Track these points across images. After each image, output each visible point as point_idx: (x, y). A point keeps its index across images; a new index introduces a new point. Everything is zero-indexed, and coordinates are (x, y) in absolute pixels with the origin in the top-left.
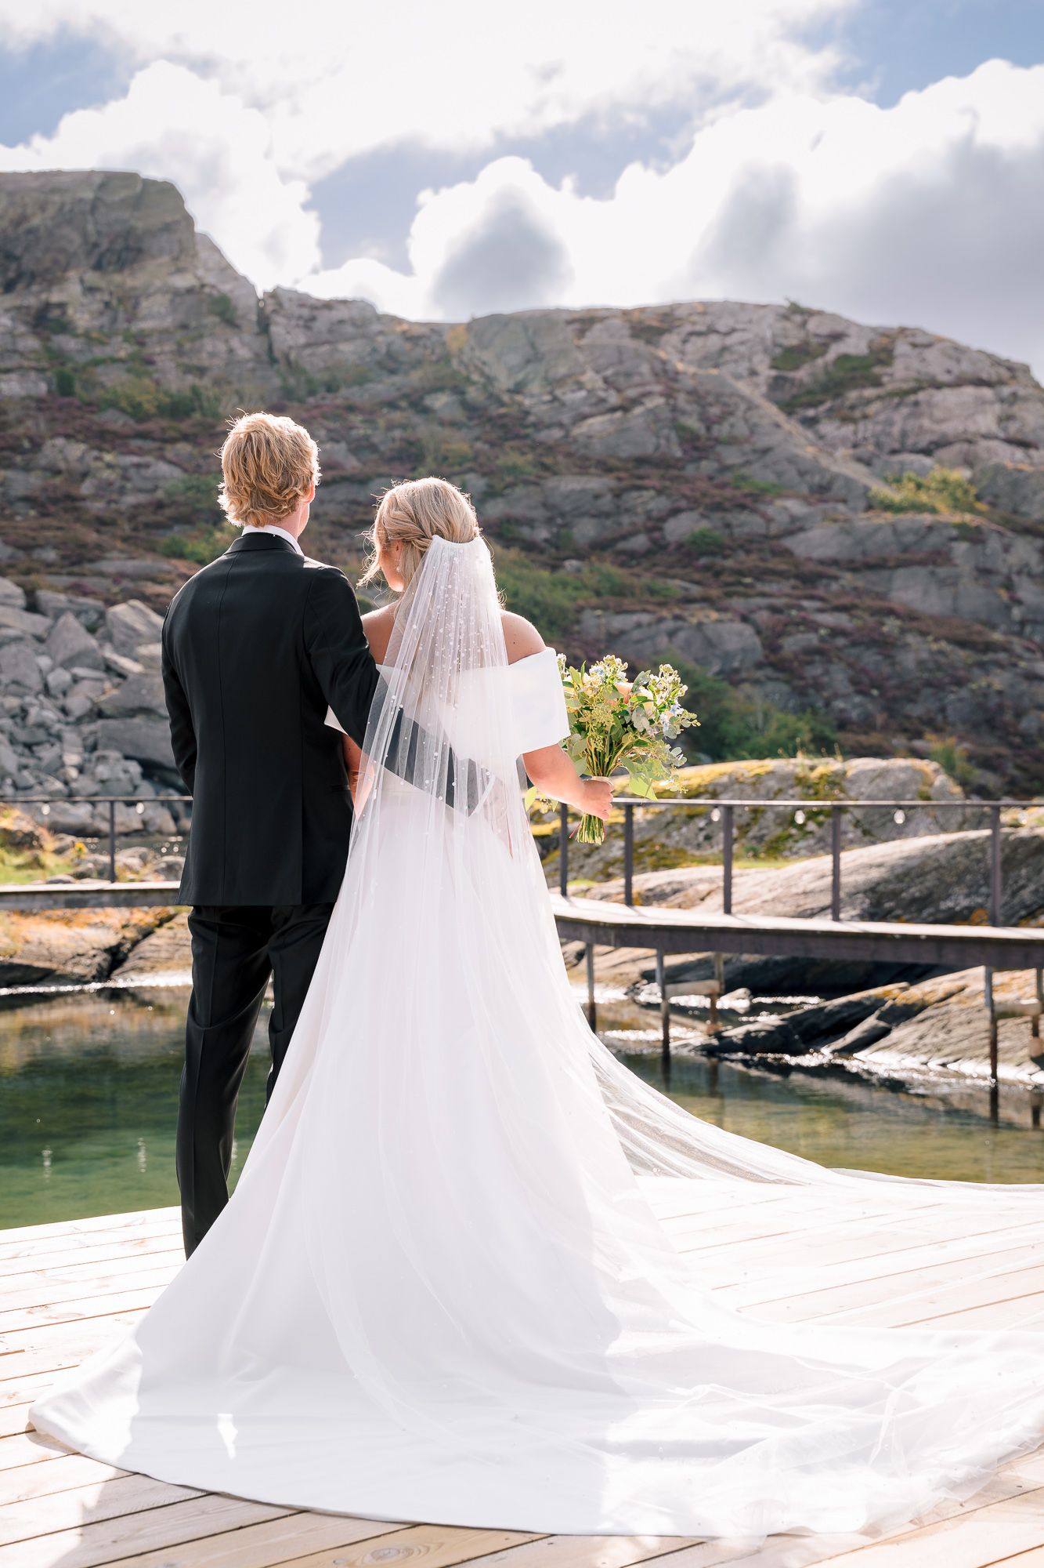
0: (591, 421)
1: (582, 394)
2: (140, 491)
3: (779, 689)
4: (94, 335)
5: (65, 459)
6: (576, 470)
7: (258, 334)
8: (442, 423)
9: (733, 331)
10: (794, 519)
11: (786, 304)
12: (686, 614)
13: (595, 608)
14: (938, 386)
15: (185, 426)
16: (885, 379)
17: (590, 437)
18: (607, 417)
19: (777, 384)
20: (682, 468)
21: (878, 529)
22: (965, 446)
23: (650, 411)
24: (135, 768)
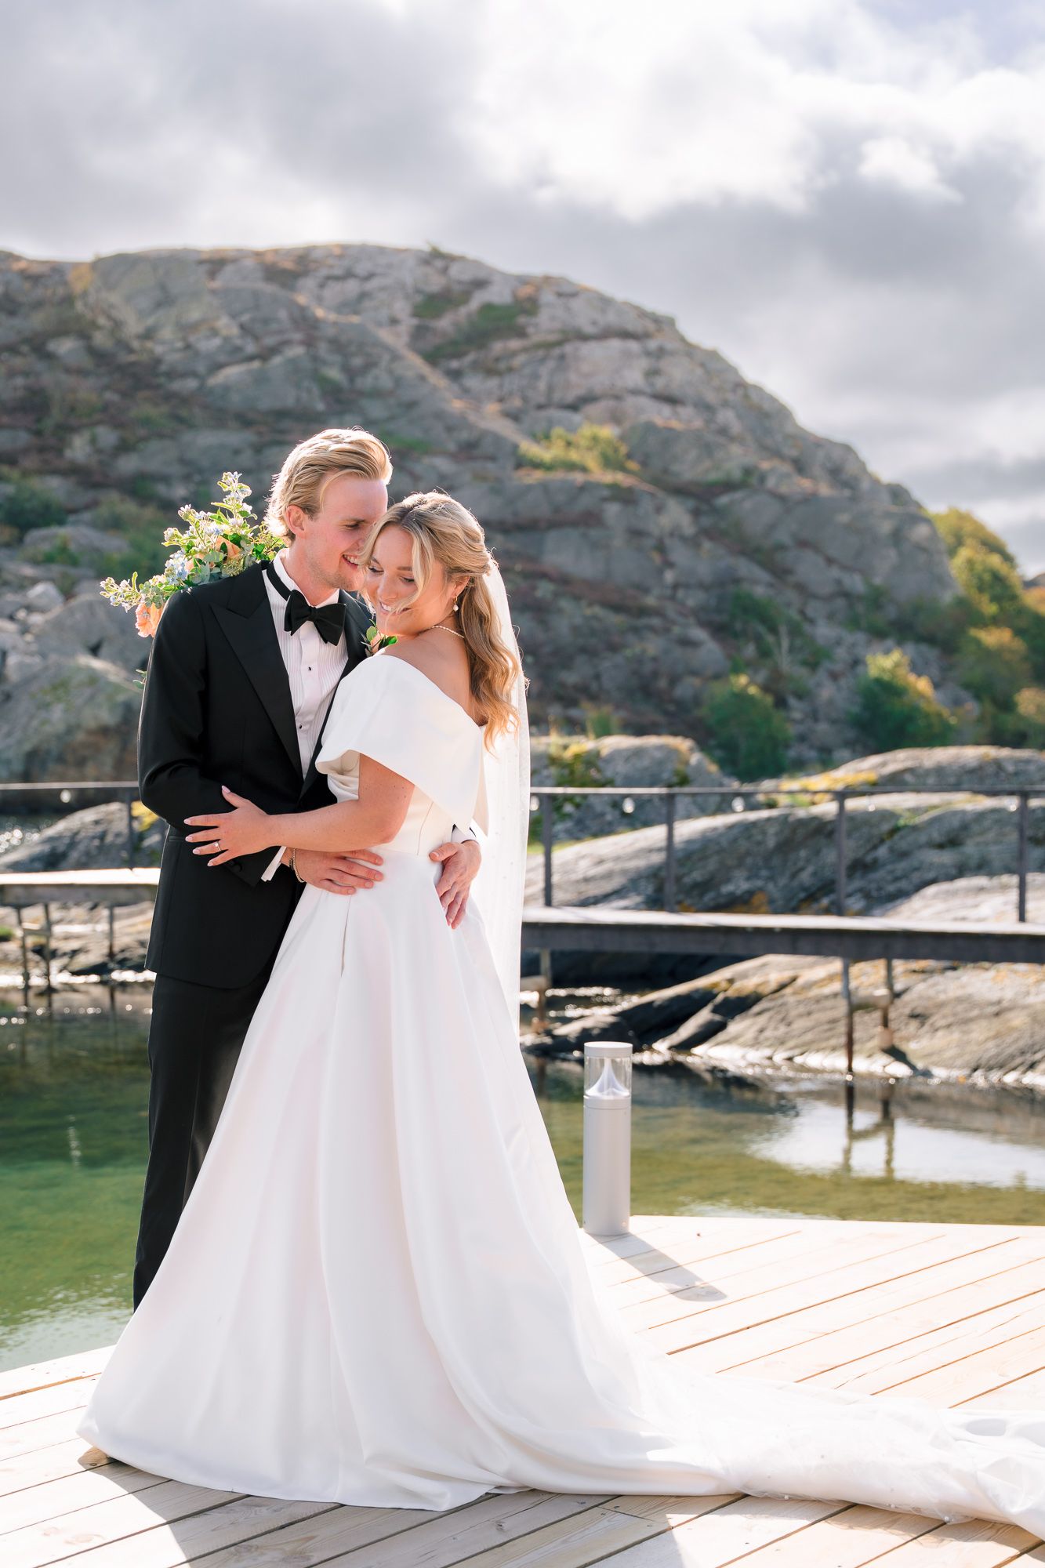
0: (227, 371)
1: (218, 341)
6: (213, 423)
8: (68, 370)
9: (372, 275)
10: (443, 477)
11: (426, 248)
14: (584, 338)
16: (530, 330)
17: (227, 388)
18: (245, 366)
19: (419, 333)
21: (529, 488)
22: (611, 403)
23: (290, 361)
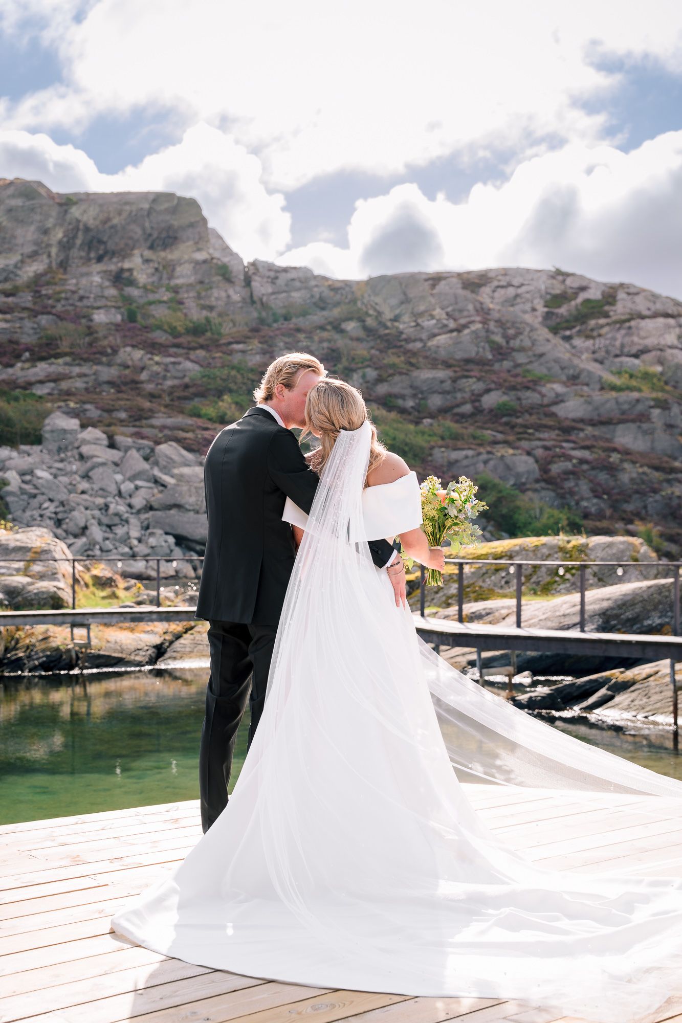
0: (438, 338)
1: (434, 322)
2: (175, 378)
3: (549, 495)
4: (149, 287)
5: (132, 359)
6: (430, 366)
7: (244, 287)
8: (352, 339)
9: (522, 285)
10: (557, 395)
11: (553, 269)
12: (494, 450)
13: (441, 447)
14: (643, 317)
15: (201, 340)
16: (611, 313)
17: (438, 347)
18: (448, 335)
19: (548, 316)
20: (492, 365)
21: (607, 401)
22: (659, 353)
23: (474, 332)
24: (171, 540)
